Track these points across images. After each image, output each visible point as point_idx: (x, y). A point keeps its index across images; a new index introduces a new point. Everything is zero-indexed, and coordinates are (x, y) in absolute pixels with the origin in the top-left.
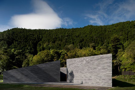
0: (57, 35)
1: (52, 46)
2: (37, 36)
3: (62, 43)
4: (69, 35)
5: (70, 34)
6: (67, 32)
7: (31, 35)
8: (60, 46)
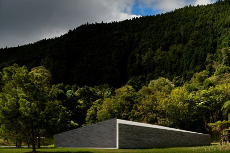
0: (174, 29)
1: (159, 60)
2: (127, 37)
3: (186, 48)
4: (206, 25)
5: (208, 22)
6: (200, 16)
7: (115, 37)
8: (180, 58)
